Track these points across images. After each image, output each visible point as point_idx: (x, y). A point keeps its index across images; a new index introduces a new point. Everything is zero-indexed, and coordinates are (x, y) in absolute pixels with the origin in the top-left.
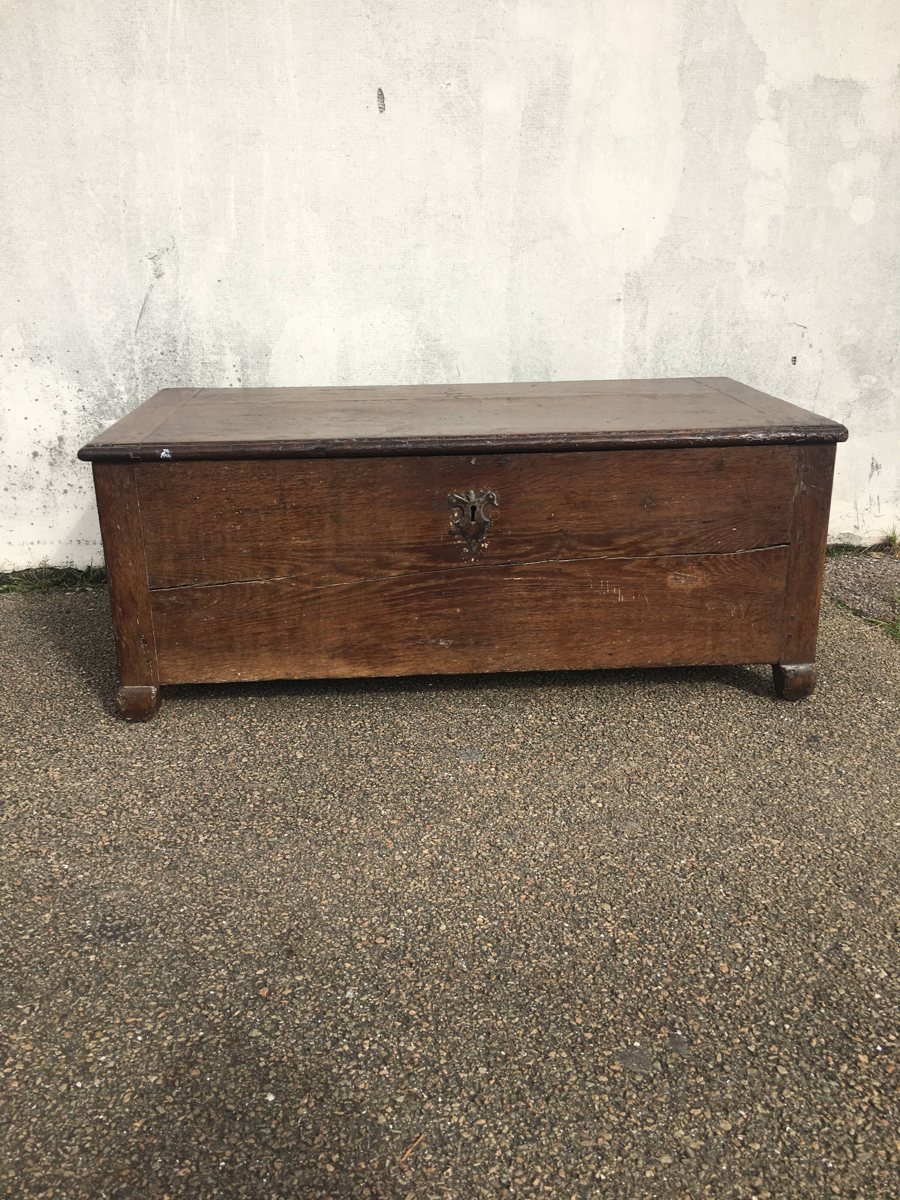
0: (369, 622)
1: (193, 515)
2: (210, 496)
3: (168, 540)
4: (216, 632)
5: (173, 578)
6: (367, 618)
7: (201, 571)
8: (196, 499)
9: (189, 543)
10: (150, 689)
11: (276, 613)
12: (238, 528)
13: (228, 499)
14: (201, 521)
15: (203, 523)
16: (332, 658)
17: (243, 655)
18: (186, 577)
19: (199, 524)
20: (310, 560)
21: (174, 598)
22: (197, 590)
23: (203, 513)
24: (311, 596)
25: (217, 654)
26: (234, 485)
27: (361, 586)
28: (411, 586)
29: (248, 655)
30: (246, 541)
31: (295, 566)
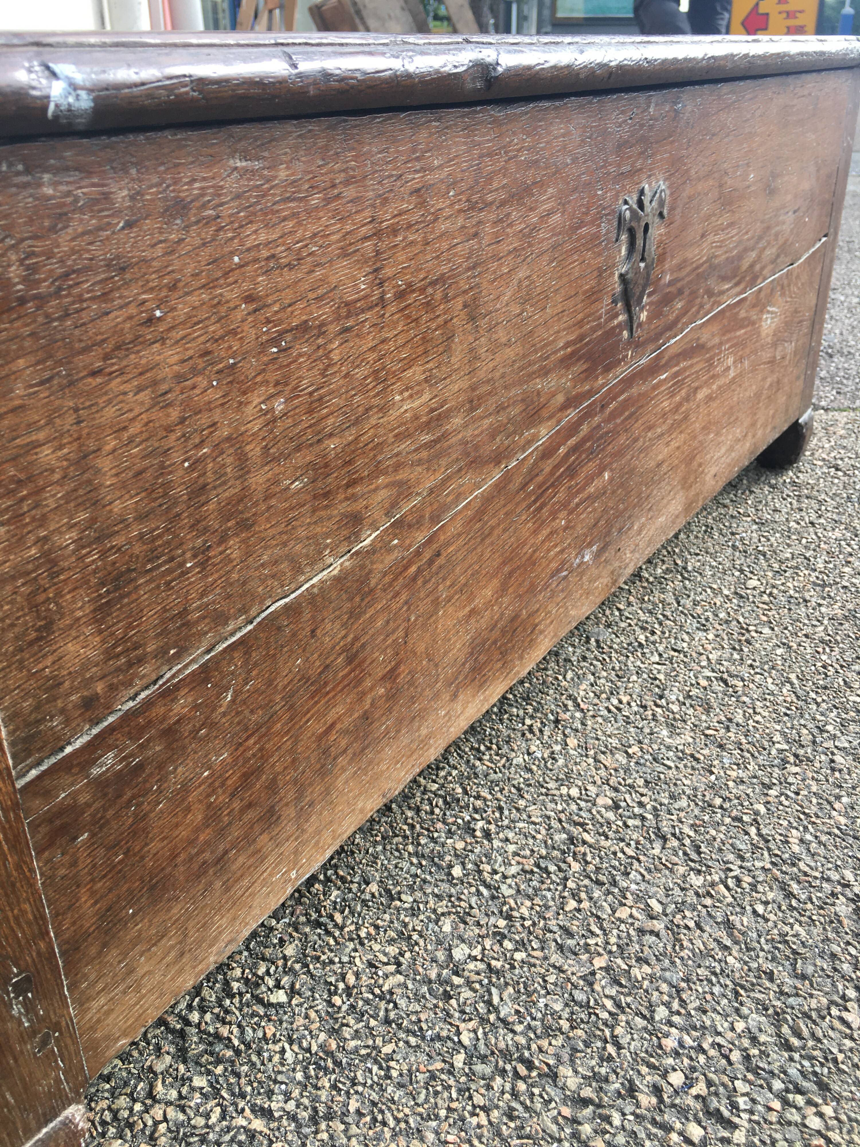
0: (507, 569)
1: (145, 396)
2: (194, 299)
3: (70, 536)
4: (233, 795)
5: (100, 687)
6: (504, 563)
7: (185, 612)
8: (151, 320)
9: (141, 518)
10: (68, 1123)
11: (363, 646)
12: (279, 406)
13: (249, 299)
14: (175, 414)
15: (182, 420)
16: (455, 696)
17: (299, 816)
18: (141, 661)
19: (169, 430)
20: (424, 454)
21: (109, 759)
22: (177, 687)
23: (180, 378)
24: (427, 555)
25: (241, 860)
26: (263, 237)
27: (500, 487)
28: (562, 450)
29: (311, 804)
30: (298, 449)
31: (400, 484)
